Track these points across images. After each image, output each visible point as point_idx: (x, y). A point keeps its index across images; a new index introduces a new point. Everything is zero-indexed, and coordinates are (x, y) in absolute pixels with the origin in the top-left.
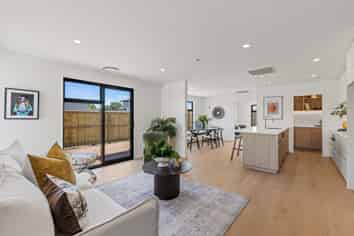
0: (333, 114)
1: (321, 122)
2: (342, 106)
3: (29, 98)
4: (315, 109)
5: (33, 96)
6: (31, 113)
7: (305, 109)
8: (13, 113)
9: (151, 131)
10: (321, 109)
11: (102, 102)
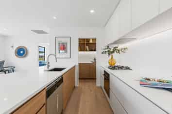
0: (102, 53)
1: (95, 59)
2: (108, 47)
4: (92, 50)
7: (86, 50)
10: (95, 50)
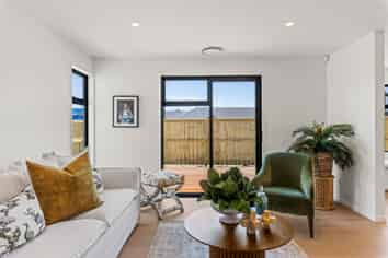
3: (130, 104)
5: (132, 101)
6: (132, 121)
8: (119, 121)
9: (292, 152)
11: (209, 102)
